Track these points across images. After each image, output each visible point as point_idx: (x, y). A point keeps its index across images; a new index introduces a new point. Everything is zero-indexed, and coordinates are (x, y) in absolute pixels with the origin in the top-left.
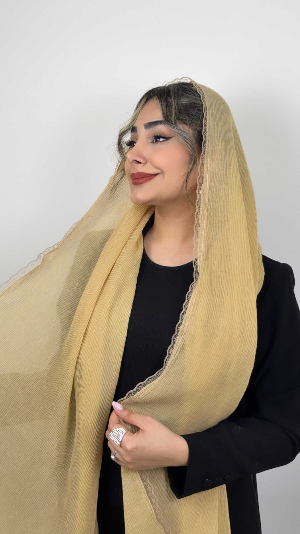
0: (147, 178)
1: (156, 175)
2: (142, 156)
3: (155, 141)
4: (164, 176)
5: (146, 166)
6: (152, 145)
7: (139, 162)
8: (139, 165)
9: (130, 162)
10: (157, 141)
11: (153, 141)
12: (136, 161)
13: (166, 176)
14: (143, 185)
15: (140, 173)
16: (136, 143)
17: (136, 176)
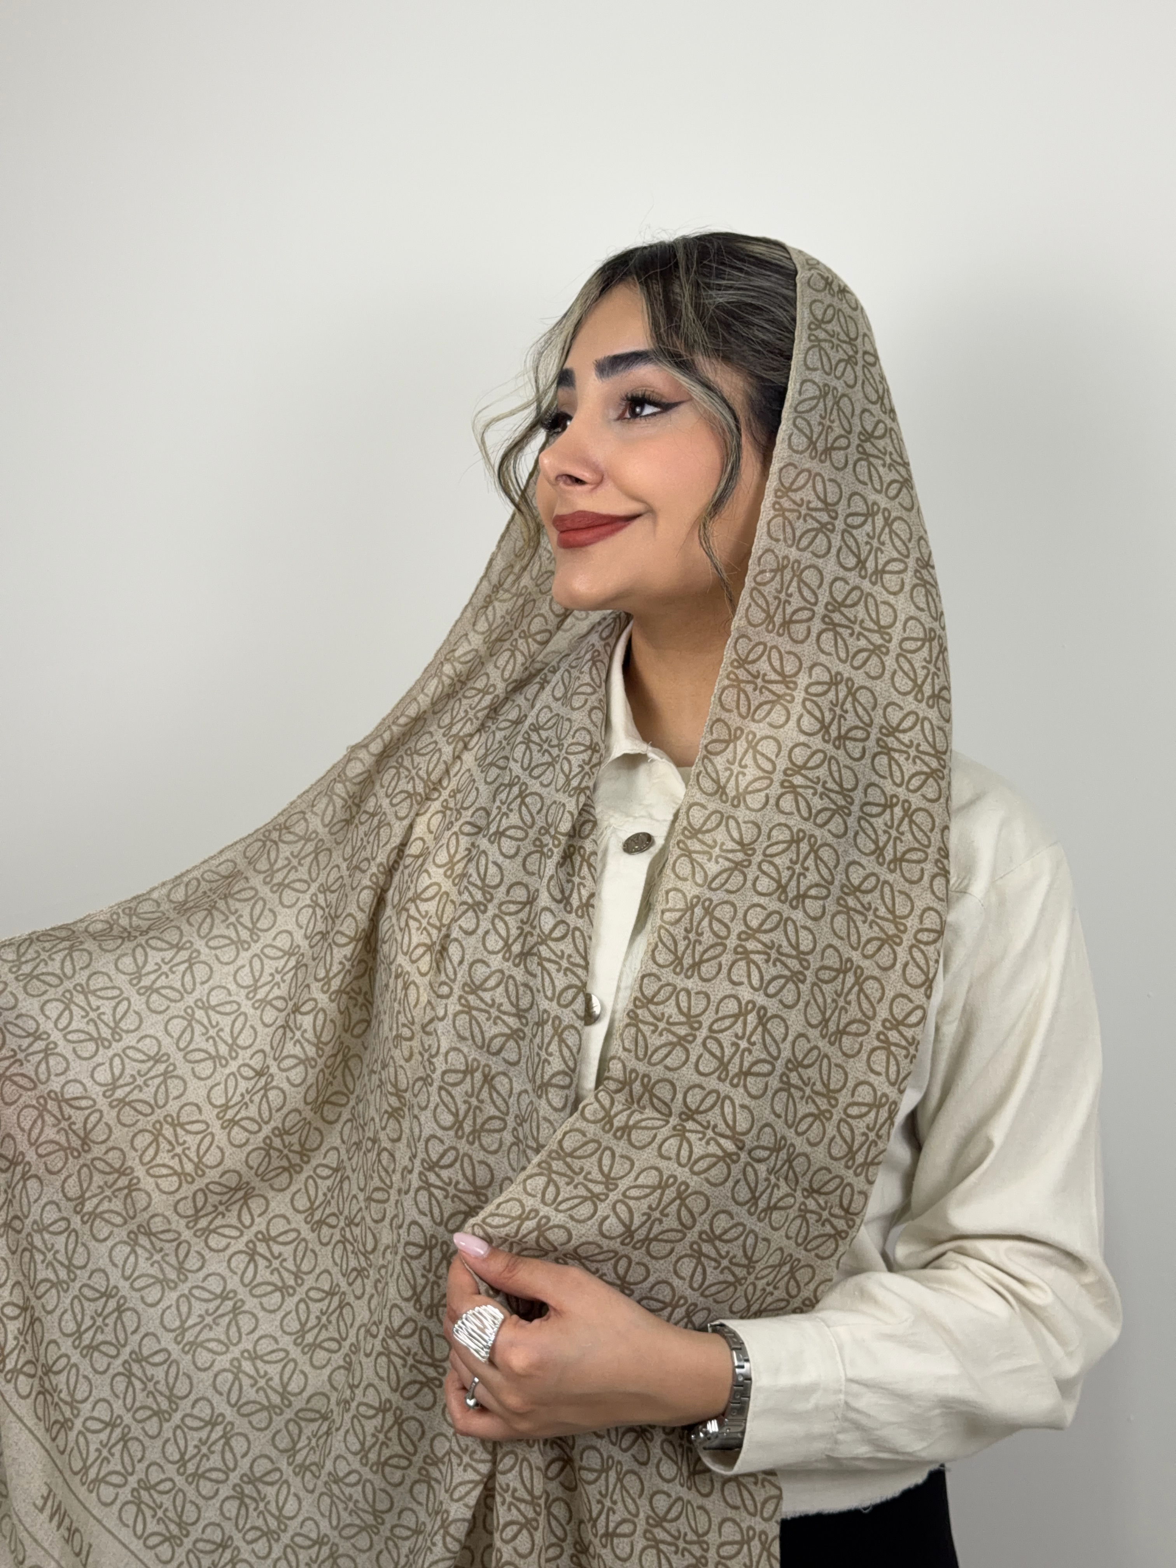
0: (604, 529)
1: (630, 519)
2: (586, 463)
3: (628, 415)
4: (655, 523)
5: (600, 491)
6: (617, 426)
7: (578, 481)
8: (579, 488)
9: (549, 481)
10: (634, 415)
11: (624, 413)
12: (570, 477)
13: (662, 522)
14: (591, 548)
15: (583, 514)
16: (570, 418)
17: (569, 524)
